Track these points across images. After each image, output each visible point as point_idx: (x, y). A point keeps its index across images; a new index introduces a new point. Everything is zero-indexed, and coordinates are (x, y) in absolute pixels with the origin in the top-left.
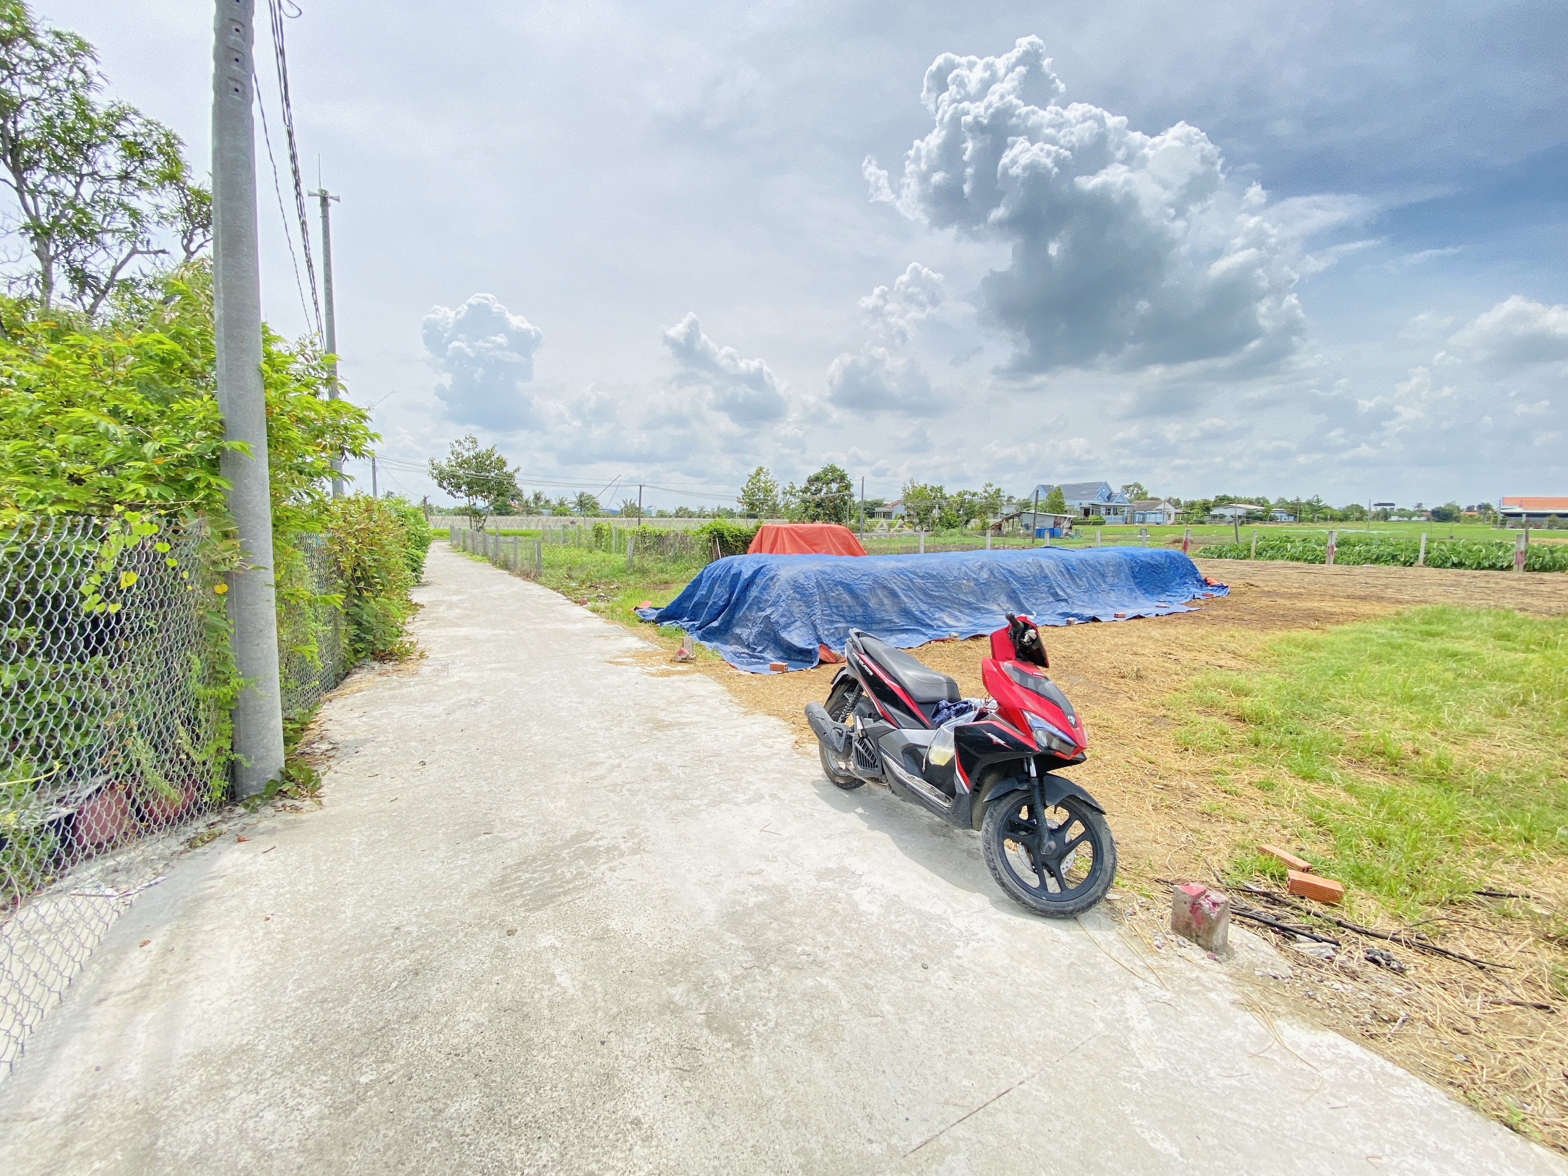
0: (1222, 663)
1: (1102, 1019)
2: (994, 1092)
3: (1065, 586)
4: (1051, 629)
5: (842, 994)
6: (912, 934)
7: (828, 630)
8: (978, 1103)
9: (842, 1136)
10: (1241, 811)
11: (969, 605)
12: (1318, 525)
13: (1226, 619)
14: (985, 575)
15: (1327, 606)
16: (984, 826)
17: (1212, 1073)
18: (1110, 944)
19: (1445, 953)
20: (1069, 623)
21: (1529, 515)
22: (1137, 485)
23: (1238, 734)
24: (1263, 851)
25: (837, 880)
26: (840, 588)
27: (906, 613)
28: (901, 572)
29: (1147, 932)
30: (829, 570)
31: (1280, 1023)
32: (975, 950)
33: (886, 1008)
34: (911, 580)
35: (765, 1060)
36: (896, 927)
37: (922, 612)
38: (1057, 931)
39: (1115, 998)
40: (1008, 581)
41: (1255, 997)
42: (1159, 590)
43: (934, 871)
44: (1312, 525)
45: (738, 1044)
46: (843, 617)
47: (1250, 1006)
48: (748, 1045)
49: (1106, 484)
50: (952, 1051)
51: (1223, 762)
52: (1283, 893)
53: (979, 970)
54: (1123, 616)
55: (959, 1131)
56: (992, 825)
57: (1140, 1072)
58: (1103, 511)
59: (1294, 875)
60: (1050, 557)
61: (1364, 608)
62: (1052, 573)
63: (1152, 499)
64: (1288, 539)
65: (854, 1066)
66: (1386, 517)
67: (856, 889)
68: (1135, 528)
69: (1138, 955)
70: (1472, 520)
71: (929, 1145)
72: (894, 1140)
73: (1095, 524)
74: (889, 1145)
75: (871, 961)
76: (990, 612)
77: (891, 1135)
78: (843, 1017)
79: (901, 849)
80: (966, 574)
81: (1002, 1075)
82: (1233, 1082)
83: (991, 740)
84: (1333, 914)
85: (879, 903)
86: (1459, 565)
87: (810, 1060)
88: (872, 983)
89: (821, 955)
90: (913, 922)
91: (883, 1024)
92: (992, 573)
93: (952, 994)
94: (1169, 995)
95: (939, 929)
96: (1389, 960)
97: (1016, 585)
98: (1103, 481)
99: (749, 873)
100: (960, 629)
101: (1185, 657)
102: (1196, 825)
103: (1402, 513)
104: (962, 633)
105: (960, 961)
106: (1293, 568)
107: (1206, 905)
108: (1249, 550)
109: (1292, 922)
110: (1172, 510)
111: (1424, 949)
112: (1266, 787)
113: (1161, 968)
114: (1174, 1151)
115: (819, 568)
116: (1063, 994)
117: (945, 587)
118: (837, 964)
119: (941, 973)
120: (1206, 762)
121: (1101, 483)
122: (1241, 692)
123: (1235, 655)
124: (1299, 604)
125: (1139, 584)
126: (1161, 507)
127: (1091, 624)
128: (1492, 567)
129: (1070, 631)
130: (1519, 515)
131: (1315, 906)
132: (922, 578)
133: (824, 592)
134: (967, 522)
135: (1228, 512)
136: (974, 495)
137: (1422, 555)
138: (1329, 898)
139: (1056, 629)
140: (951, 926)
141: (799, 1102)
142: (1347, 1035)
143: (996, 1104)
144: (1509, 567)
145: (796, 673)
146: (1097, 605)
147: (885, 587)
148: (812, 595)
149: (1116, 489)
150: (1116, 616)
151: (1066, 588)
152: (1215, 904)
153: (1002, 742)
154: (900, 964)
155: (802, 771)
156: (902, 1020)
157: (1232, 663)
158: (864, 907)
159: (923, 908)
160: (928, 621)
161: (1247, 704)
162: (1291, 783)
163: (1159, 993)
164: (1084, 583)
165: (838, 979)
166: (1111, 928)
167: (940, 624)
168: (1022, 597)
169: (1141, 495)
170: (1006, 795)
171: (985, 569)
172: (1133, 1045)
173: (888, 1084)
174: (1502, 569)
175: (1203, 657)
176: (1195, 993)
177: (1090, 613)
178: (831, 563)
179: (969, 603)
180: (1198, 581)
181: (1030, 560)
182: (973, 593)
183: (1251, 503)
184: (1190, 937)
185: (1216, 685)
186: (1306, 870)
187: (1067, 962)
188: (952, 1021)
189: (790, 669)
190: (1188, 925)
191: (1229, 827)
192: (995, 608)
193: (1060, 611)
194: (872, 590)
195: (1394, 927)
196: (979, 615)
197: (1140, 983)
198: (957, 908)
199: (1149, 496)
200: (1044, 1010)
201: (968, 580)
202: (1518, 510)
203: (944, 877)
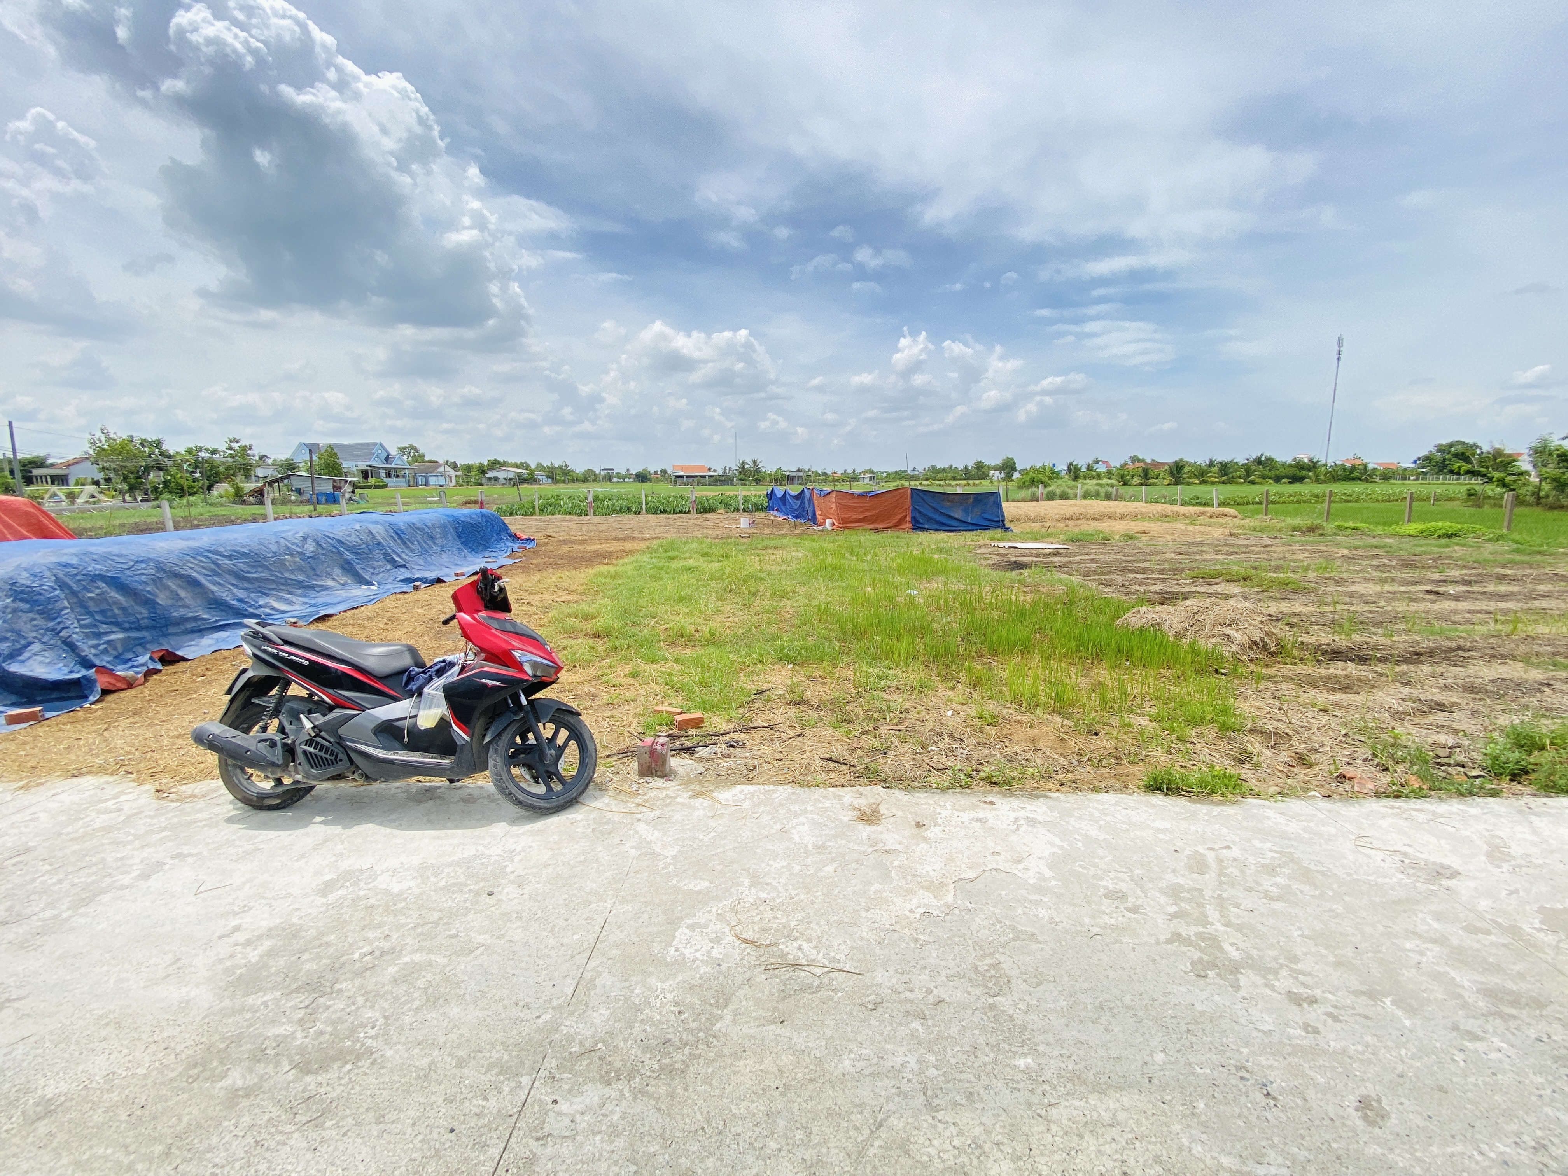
0: (563, 599)
1: (632, 848)
2: (598, 929)
3: (399, 551)
4: (401, 596)
5: (433, 957)
6: (462, 879)
7: (95, 647)
8: (592, 941)
9: (515, 1032)
10: (630, 694)
11: (299, 584)
12: (569, 486)
13: (546, 566)
14: (310, 547)
15: (605, 547)
16: (491, 763)
17: (701, 837)
18: (608, 805)
19: (756, 728)
20: (416, 588)
21: (688, 477)
22: (412, 447)
23: (601, 646)
24: (658, 711)
25: (348, 884)
26: (101, 584)
27: (219, 605)
28: (197, 553)
29: (625, 787)
30: (74, 561)
31: (715, 794)
32: (521, 860)
33: (481, 939)
34: (215, 563)
35: (399, 1047)
36: (443, 883)
37: (240, 600)
38: (571, 816)
39: (631, 832)
40: (339, 551)
41: (698, 788)
42: (481, 548)
43: (444, 828)
44: (565, 486)
45: (358, 1058)
46: (117, 624)
47: (697, 795)
48: (370, 1052)
49: (381, 445)
50: (553, 928)
51: (601, 668)
52: (676, 732)
53: (534, 870)
54: (463, 575)
55: (592, 964)
56: (498, 759)
57: (668, 860)
58: (383, 474)
59: (679, 718)
60: (376, 523)
61: (629, 546)
62: (383, 538)
63: (430, 461)
64: (558, 498)
65: (486, 990)
66: (610, 478)
67: (375, 880)
68: (420, 490)
69: (628, 802)
70: (658, 481)
71: (580, 987)
72: (554, 1003)
73: (376, 487)
74: (553, 1008)
75: (440, 919)
76: (326, 588)
77: (550, 1003)
78: (448, 969)
79: (397, 828)
80: (288, 548)
81: (596, 917)
82: (712, 834)
83: (486, 685)
84: (703, 731)
85: (409, 878)
86: (664, 512)
87: (444, 1014)
88: (454, 932)
89: (386, 945)
90: (456, 872)
91: (486, 949)
92: (318, 544)
93: (526, 897)
94: (658, 813)
95: (482, 864)
96: (737, 742)
97: (348, 555)
98: (378, 441)
99: (220, 938)
100: (295, 613)
101: (535, 599)
102: (609, 713)
103: (619, 476)
104: (300, 617)
105: (516, 874)
106: (570, 520)
107: (659, 747)
108: (534, 507)
109: (688, 744)
110: (453, 473)
111: (747, 730)
112: (635, 675)
113: (645, 801)
114: (706, 884)
115: (54, 559)
116: (600, 849)
117: (263, 566)
118: (409, 940)
119: (506, 890)
120: (592, 671)
121: (376, 444)
122: (587, 617)
123: (569, 591)
124: (589, 548)
125: (465, 543)
126: (441, 469)
127: (437, 586)
128: (681, 512)
129: (421, 595)
130: (682, 477)
131: (693, 732)
132: (229, 557)
133: (74, 593)
134: (210, 488)
135: (501, 475)
136: (214, 452)
137: (644, 506)
138: (698, 723)
139: (406, 596)
140: (490, 856)
141: (459, 1044)
142: (743, 783)
143: (604, 933)
144: (689, 512)
145: (65, 718)
146: (433, 567)
147: (177, 576)
148: (55, 600)
149: (393, 452)
150: (457, 575)
151: (402, 555)
152: (663, 745)
153: (498, 683)
154: (467, 905)
155: (199, 816)
156: (500, 937)
157: (570, 598)
158: (396, 888)
159: (456, 858)
160: (251, 610)
161: (599, 624)
162: (647, 667)
163: (652, 815)
164: (416, 546)
165: (420, 949)
166: (603, 796)
167: (268, 611)
168: (358, 567)
169: (419, 458)
170: (504, 730)
171: (309, 541)
172: (657, 850)
173: (522, 979)
174: (686, 513)
175: (548, 597)
176: (670, 803)
177: (433, 575)
178: (73, 550)
179: (299, 582)
180: (511, 536)
181: (357, 527)
182: (300, 569)
183: (517, 467)
184: (652, 775)
185: (570, 616)
186: (681, 713)
187: (590, 830)
188: (539, 912)
189: (49, 715)
190: (649, 768)
191: (627, 707)
192: (330, 583)
193: (402, 578)
194: (157, 581)
195: (730, 726)
196: (314, 594)
197: (640, 816)
198: (485, 842)
199: (427, 459)
200: (595, 865)
201: (292, 555)
202: (682, 474)
203: (456, 828)
